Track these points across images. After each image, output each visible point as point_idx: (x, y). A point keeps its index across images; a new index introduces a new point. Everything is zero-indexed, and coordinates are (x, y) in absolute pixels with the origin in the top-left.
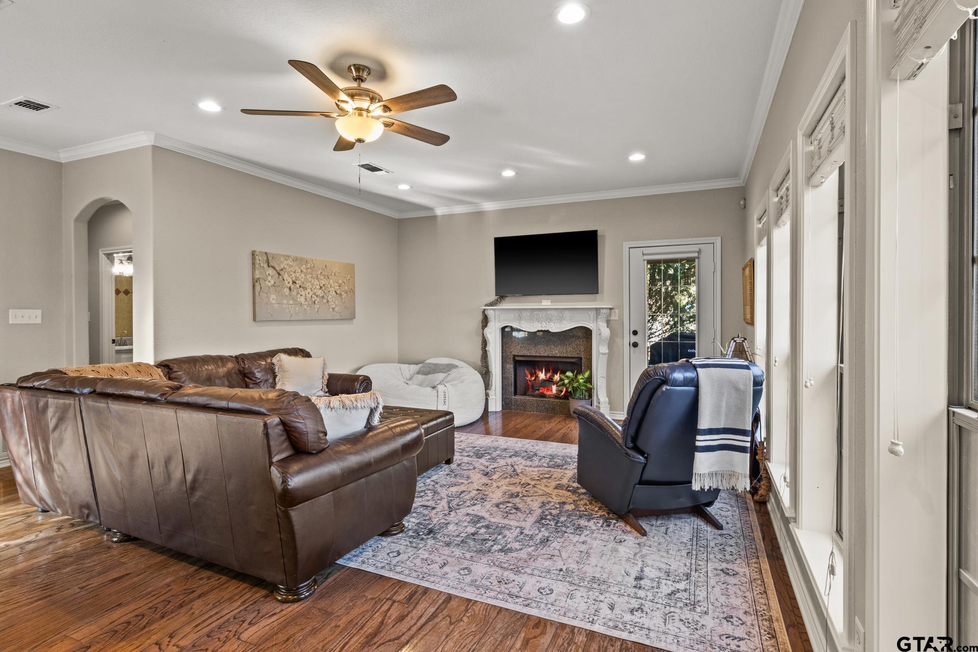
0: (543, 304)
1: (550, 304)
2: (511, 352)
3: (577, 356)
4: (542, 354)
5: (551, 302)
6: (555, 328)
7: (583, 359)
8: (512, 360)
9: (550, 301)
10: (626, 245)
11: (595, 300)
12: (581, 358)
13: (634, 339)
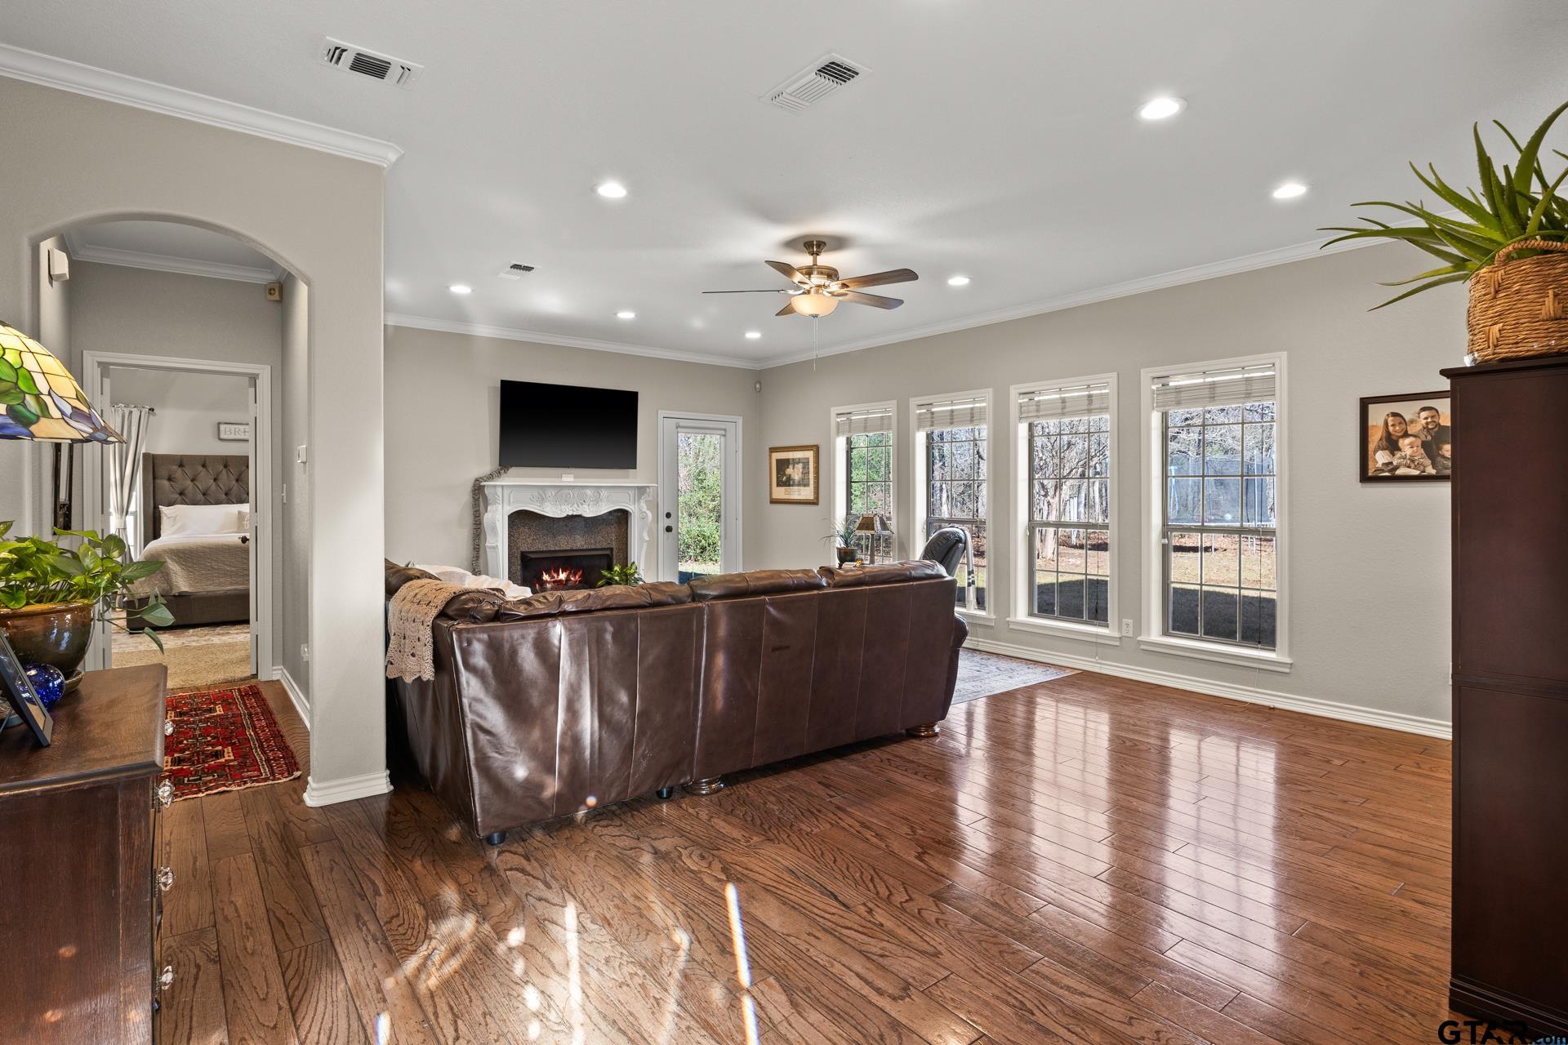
0: (564, 479)
1: (572, 479)
2: (518, 549)
3: (608, 546)
4: (564, 547)
5: (574, 477)
6: (589, 511)
7: (615, 549)
8: (519, 558)
9: (572, 476)
10: (662, 413)
11: (627, 477)
12: (612, 549)
13: (668, 522)
